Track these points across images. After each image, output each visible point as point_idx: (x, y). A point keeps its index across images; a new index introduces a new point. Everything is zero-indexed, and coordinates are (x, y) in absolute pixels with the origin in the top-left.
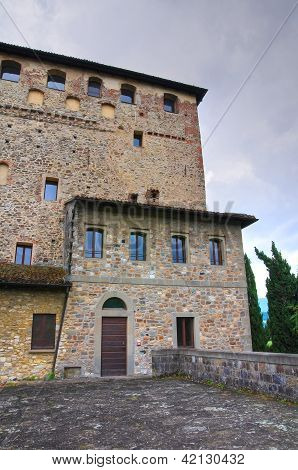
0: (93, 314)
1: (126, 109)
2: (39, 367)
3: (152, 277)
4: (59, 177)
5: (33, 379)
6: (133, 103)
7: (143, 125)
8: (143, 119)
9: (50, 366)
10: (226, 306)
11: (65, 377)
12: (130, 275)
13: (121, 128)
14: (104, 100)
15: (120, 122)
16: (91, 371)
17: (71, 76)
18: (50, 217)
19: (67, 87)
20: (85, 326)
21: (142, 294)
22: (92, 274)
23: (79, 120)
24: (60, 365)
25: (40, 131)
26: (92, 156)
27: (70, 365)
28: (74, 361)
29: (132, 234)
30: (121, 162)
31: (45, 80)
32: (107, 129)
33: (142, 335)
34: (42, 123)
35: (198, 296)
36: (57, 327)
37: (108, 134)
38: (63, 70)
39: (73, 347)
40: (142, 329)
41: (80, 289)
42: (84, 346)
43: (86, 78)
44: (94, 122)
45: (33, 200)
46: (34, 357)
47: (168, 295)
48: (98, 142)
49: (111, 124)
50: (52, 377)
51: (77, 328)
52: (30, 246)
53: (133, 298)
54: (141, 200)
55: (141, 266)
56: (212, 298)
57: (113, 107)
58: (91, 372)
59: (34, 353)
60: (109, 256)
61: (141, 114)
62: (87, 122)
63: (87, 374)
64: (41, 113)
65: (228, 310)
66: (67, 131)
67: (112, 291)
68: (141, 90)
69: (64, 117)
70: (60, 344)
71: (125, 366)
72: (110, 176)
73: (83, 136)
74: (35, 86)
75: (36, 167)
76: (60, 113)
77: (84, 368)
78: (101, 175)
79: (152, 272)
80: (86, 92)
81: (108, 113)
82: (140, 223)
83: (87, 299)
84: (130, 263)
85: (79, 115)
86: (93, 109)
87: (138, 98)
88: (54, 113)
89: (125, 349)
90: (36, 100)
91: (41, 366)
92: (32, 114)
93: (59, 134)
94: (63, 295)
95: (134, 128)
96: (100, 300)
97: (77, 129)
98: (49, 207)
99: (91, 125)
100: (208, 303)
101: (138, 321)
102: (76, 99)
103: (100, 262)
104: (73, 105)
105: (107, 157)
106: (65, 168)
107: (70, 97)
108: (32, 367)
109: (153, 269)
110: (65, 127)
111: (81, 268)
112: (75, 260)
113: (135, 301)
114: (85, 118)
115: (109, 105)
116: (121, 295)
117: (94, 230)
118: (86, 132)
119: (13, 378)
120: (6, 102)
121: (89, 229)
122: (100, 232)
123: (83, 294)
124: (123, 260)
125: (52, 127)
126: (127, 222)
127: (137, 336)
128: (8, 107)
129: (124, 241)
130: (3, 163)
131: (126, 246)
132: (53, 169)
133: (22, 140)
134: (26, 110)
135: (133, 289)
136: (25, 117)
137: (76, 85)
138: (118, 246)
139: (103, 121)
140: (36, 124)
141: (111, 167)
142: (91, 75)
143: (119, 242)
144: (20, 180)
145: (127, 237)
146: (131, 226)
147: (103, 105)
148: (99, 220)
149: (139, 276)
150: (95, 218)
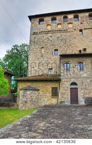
0: (67, 87)
1: (76, 23)
2: (54, 101)
3: (85, 75)
4: (58, 48)
5: (52, 104)
6: (78, 20)
7: (82, 27)
8: (82, 25)
9: (57, 101)
11: (61, 104)
12: (78, 75)
13: (75, 30)
14: (69, 22)
15: (74, 28)
17: (58, 18)
18: (57, 60)
19: (57, 21)
20: (66, 90)
21: (82, 81)
22: (67, 76)
24: (59, 101)
25: (51, 36)
26: (67, 40)
27: (62, 101)
29: (78, 63)
30: (76, 40)
31: (51, 21)
32: (71, 31)
33: (83, 93)
34: (51, 34)
36: (58, 91)
37: (71, 33)
38: (55, 17)
39: (62, 96)
40: (83, 91)
41: (63, 80)
42: (65, 96)
43: (62, 17)
44: (66, 30)
45: (51, 56)
47: (91, 81)
48: (68, 36)
49: (72, 29)
50: (57, 104)
51: (63, 91)
52: (52, 69)
53: (80, 82)
54: (82, 52)
55: (81, 73)
57: (72, 23)
58: (68, 103)
59: (53, 98)
60: (71, 70)
61: (81, 23)
62: (64, 30)
63: (67, 104)
64: (51, 31)
66: (59, 35)
67: (73, 80)
68: (80, 15)
69: (57, 31)
70: (59, 95)
71: (78, 102)
74: (48, 24)
75: (51, 47)
76: (56, 30)
77: (66, 102)
78: (70, 46)
80: (63, 21)
81: (70, 26)
82: (81, 59)
83: (66, 83)
84: (78, 72)
85: (62, 29)
86: (66, 26)
87: (80, 18)
88: (54, 30)
89: (78, 97)
90: (49, 28)
91: (55, 101)
92: (49, 32)
93: (57, 36)
94: (59, 82)
95: (79, 29)
96: (69, 83)
97: (61, 33)
98: (56, 58)
99: (66, 31)
101: (81, 89)
102: (60, 24)
103: (69, 72)
104: (60, 26)
105: (72, 40)
106: (59, 46)
107: (58, 24)
108: (52, 101)
109: (85, 73)
111: (63, 74)
112: (62, 72)
113: (80, 83)
114: (64, 29)
115: (71, 23)
116: (76, 81)
117: (67, 63)
118: (64, 34)
119: (48, 103)
120: (41, 30)
121: (65, 63)
122: (69, 63)
123: (64, 82)
124: (76, 71)
125: (54, 34)
126: (76, 60)
127: (81, 93)
128: (42, 32)
129: (75, 66)
130: (43, 48)
131: (77, 67)
132: (56, 47)
133: (47, 40)
134: (47, 31)
135: (79, 79)
136: (47, 33)
137: (60, 20)
138: (74, 67)
139: (69, 29)
140: (50, 35)
141: (73, 43)
142: (64, 16)
143: (74, 66)
144: (48, 51)
145: (76, 64)
146: (77, 61)
147: (68, 24)
148: (68, 60)
149: (81, 75)
150: (66, 60)
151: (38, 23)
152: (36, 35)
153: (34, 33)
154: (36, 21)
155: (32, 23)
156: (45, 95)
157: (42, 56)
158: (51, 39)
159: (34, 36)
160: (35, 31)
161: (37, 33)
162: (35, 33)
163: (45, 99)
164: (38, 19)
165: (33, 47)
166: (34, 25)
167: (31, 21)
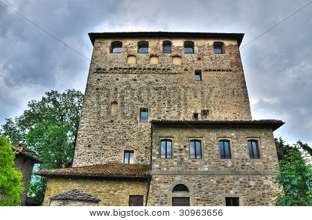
0: (166, 196)
1: (188, 57)
3: (206, 169)
4: (148, 107)
6: (194, 53)
7: (200, 65)
8: (201, 62)
10: (264, 189)
12: (191, 169)
13: (186, 70)
14: (173, 54)
15: (185, 66)
17: (152, 43)
18: (144, 133)
19: (150, 50)
20: (162, 203)
21: (199, 181)
22: (165, 169)
23: (159, 69)
25: (135, 80)
29: (191, 141)
30: (188, 92)
31: (136, 49)
32: (177, 72)
34: (136, 75)
35: (241, 182)
36: (144, 204)
37: (178, 75)
38: (146, 41)
41: (157, 179)
43: (161, 42)
44: (168, 69)
45: (133, 123)
47: (218, 182)
48: (171, 81)
49: (179, 69)
52: (132, 152)
53: (193, 184)
54: (200, 118)
55: (198, 163)
56: (252, 183)
57: (180, 57)
60: (175, 157)
61: (199, 59)
62: (164, 69)
64: (135, 69)
65: (266, 191)
66: (151, 78)
67: (178, 179)
68: (198, 43)
69: (149, 69)
73: (161, 80)
74: (131, 53)
75: (134, 103)
76: (147, 67)
78: (175, 102)
79: (206, 166)
80: (162, 50)
81: (177, 61)
82: (197, 134)
83: (162, 186)
84: (190, 161)
85: (159, 66)
86: (167, 61)
87: (196, 49)
88: (142, 67)
90: (132, 61)
92: (130, 70)
93: (147, 80)
94: (147, 183)
95: (195, 69)
96: (170, 186)
97: (158, 75)
98: (143, 127)
99: (167, 71)
100: (249, 187)
101: (198, 200)
102: (156, 56)
103: (170, 161)
104: (154, 61)
106: (152, 101)
107: (152, 56)
109: (206, 164)
110: (150, 75)
111: (158, 166)
112: (154, 160)
113: (195, 186)
114: (162, 67)
115: (177, 56)
116: (185, 182)
117: (166, 140)
118: (164, 77)
120: (115, 65)
121: (162, 141)
122: (171, 141)
123: (159, 183)
124: (186, 159)
125: (142, 76)
126: (187, 134)
128: (116, 68)
129: (185, 147)
130: (115, 103)
131: (187, 149)
132: (144, 102)
133: (125, 86)
134: (126, 69)
135: (193, 178)
136: (126, 73)
137: (155, 48)
138: (181, 150)
139: (174, 68)
140: (132, 76)
141: (181, 96)
142: (164, 40)
143: (182, 147)
144: (125, 111)
145: (187, 144)
146: (189, 136)
147: (173, 57)
148: (168, 134)
149: (197, 169)
150: (165, 133)
151: (108, 50)
152: (103, 75)
153: (98, 69)
154: (104, 46)
155: (96, 49)
157: (112, 121)
158: (134, 85)
159: (98, 76)
160: (100, 66)
161: (104, 70)
162: (100, 69)
164: (109, 42)
165: (94, 99)
166: (99, 52)
167: (93, 43)
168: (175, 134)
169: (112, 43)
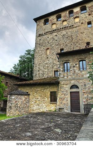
0: (67, 91)
1: (83, 16)
3: (88, 76)
4: (64, 47)
5: (51, 111)
7: (91, 18)
9: (55, 107)
11: (60, 111)
12: (80, 76)
13: (82, 23)
14: (75, 16)
15: (81, 21)
16: (67, 110)
17: (63, 14)
19: (62, 19)
20: (65, 95)
21: (85, 83)
22: (66, 77)
23: (67, 27)
24: (58, 107)
25: (56, 36)
26: (73, 37)
27: (61, 108)
28: (62, 106)
29: (80, 61)
30: (84, 35)
31: (55, 20)
32: (77, 26)
33: (86, 98)
36: (57, 95)
37: (78, 28)
38: (60, 14)
39: (61, 102)
40: (86, 96)
41: (62, 83)
42: (64, 102)
43: (68, 12)
44: (72, 26)
46: (51, 104)
48: (74, 32)
49: (78, 24)
50: (55, 111)
51: (62, 96)
52: (58, 71)
53: (82, 84)
57: (78, 17)
59: (51, 103)
60: (71, 71)
61: (90, 15)
62: (70, 26)
63: (66, 111)
64: (56, 30)
66: (64, 32)
67: (73, 82)
68: (88, 5)
69: (63, 28)
70: (57, 101)
72: (80, 42)
73: (69, 31)
74: (54, 23)
75: (57, 47)
76: (61, 27)
77: (65, 109)
78: (77, 42)
80: (68, 16)
81: (77, 20)
82: (83, 56)
83: (65, 86)
84: (79, 72)
85: (67, 25)
86: (71, 21)
87: (88, 9)
88: (59, 28)
90: (54, 27)
91: (53, 107)
92: (54, 31)
93: (62, 34)
95: (87, 21)
96: (69, 86)
97: (67, 30)
99: (72, 27)
101: (84, 93)
102: (66, 20)
104: (65, 23)
105: (79, 35)
106: (65, 44)
107: (63, 21)
108: (51, 107)
110: (63, 31)
111: (62, 76)
113: (82, 86)
116: (77, 84)
118: (70, 30)
119: (46, 110)
122: (69, 62)
123: (63, 85)
124: (77, 71)
125: (59, 33)
126: (76, 57)
127: (84, 98)
128: (47, 32)
129: (76, 64)
130: (48, 49)
131: (77, 66)
132: (61, 46)
133: (52, 40)
134: (52, 31)
135: (81, 81)
136: (52, 33)
137: (65, 16)
138: (74, 66)
139: (75, 24)
140: (55, 34)
141: (80, 39)
142: (69, 10)
143: (75, 65)
144: (53, 52)
146: (78, 58)
147: (75, 18)
149: (83, 76)
150: (65, 59)
151: (43, 24)
152: (42, 37)
153: (39, 35)
154: (41, 23)
155: (37, 25)
156: (43, 100)
157: (47, 58)
158: (56, 38)
159: (40, 38)
160: (40, 33)
161: (42, 34)
162: (40, 35)
163: (43, 105)
165: (39, 49)
166: (39, 27)
168: (70, 59)
169: (44, 20)
